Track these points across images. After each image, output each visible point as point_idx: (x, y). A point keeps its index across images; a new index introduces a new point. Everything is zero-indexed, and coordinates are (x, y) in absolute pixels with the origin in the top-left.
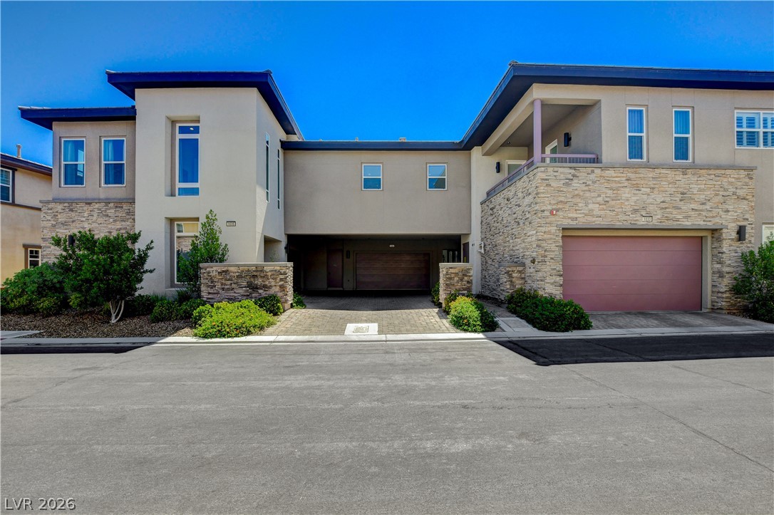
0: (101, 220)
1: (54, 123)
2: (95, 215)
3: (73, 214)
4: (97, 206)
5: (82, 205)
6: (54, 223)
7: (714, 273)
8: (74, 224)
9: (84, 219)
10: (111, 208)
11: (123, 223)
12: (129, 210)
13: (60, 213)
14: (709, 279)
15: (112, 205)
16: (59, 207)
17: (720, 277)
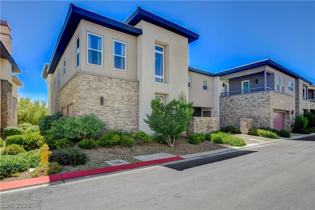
0: (118, 89)
1: (82, 20)
2: (114, 85)
3: (101, 83)
4: (115, 80)
5: (106, 78)
6: (89, 87)
7: (287, 122)
8: (102, 90)
9: (107, 87)
10: (123, 83)
11: (130, 93)
12: (133, 85)
13: (92, 81)
14: (286, 124)
15: (123, 81)
16: (92, 78)
17: (289, 123)
